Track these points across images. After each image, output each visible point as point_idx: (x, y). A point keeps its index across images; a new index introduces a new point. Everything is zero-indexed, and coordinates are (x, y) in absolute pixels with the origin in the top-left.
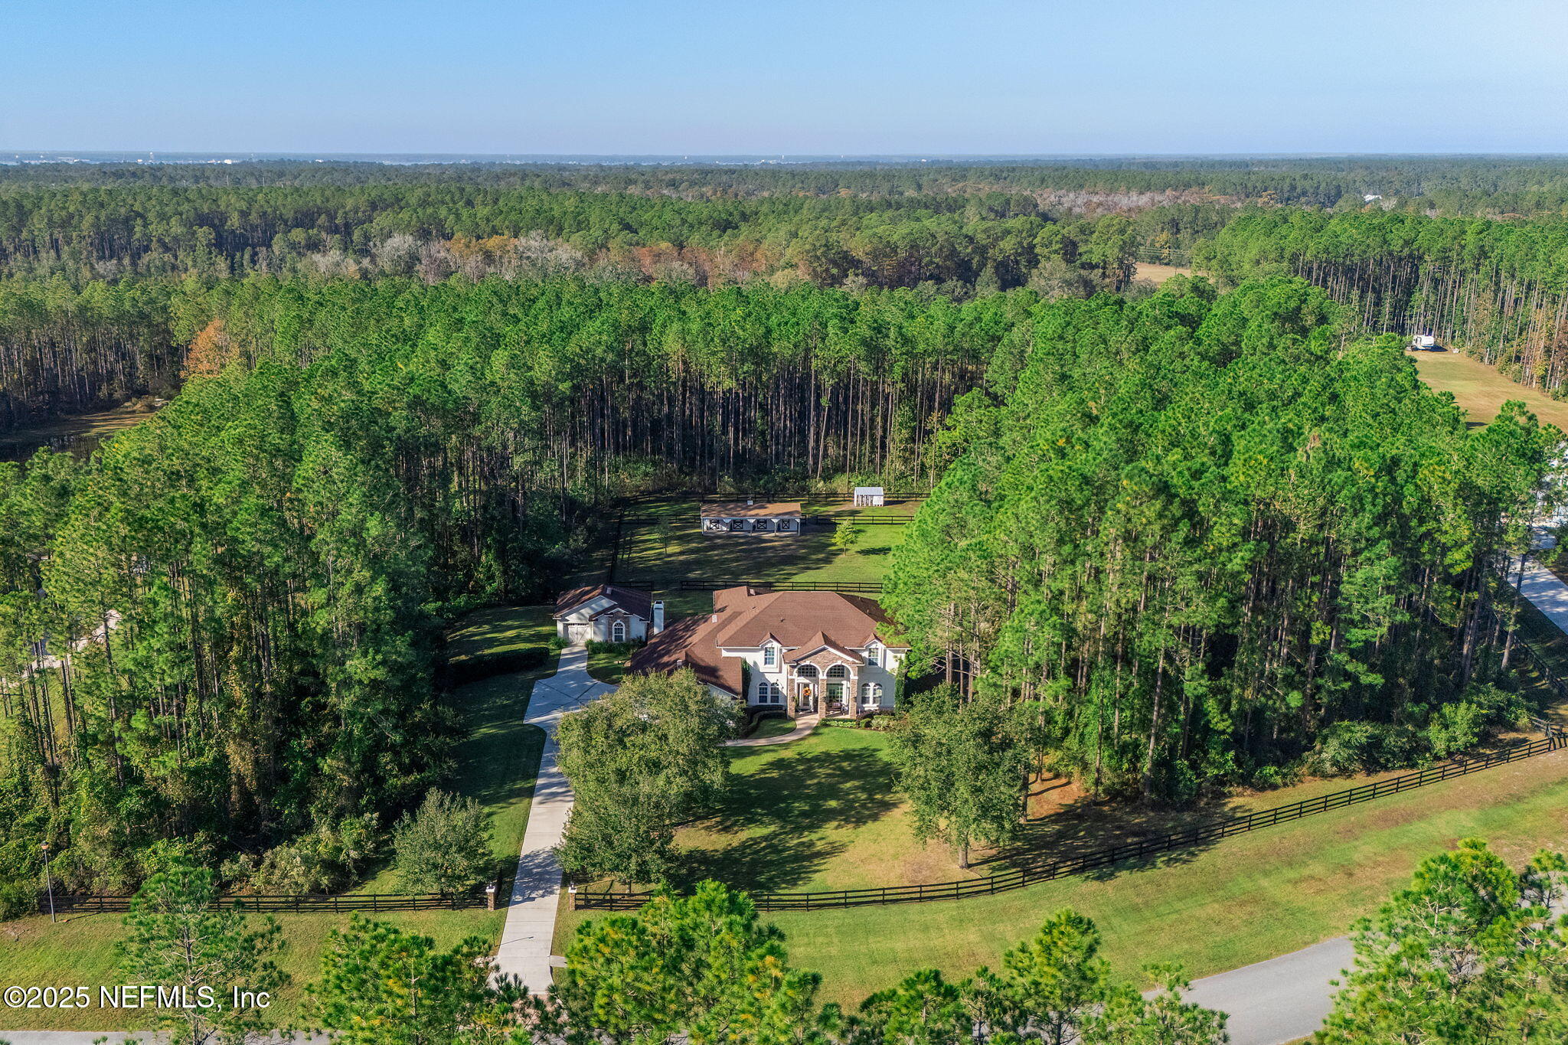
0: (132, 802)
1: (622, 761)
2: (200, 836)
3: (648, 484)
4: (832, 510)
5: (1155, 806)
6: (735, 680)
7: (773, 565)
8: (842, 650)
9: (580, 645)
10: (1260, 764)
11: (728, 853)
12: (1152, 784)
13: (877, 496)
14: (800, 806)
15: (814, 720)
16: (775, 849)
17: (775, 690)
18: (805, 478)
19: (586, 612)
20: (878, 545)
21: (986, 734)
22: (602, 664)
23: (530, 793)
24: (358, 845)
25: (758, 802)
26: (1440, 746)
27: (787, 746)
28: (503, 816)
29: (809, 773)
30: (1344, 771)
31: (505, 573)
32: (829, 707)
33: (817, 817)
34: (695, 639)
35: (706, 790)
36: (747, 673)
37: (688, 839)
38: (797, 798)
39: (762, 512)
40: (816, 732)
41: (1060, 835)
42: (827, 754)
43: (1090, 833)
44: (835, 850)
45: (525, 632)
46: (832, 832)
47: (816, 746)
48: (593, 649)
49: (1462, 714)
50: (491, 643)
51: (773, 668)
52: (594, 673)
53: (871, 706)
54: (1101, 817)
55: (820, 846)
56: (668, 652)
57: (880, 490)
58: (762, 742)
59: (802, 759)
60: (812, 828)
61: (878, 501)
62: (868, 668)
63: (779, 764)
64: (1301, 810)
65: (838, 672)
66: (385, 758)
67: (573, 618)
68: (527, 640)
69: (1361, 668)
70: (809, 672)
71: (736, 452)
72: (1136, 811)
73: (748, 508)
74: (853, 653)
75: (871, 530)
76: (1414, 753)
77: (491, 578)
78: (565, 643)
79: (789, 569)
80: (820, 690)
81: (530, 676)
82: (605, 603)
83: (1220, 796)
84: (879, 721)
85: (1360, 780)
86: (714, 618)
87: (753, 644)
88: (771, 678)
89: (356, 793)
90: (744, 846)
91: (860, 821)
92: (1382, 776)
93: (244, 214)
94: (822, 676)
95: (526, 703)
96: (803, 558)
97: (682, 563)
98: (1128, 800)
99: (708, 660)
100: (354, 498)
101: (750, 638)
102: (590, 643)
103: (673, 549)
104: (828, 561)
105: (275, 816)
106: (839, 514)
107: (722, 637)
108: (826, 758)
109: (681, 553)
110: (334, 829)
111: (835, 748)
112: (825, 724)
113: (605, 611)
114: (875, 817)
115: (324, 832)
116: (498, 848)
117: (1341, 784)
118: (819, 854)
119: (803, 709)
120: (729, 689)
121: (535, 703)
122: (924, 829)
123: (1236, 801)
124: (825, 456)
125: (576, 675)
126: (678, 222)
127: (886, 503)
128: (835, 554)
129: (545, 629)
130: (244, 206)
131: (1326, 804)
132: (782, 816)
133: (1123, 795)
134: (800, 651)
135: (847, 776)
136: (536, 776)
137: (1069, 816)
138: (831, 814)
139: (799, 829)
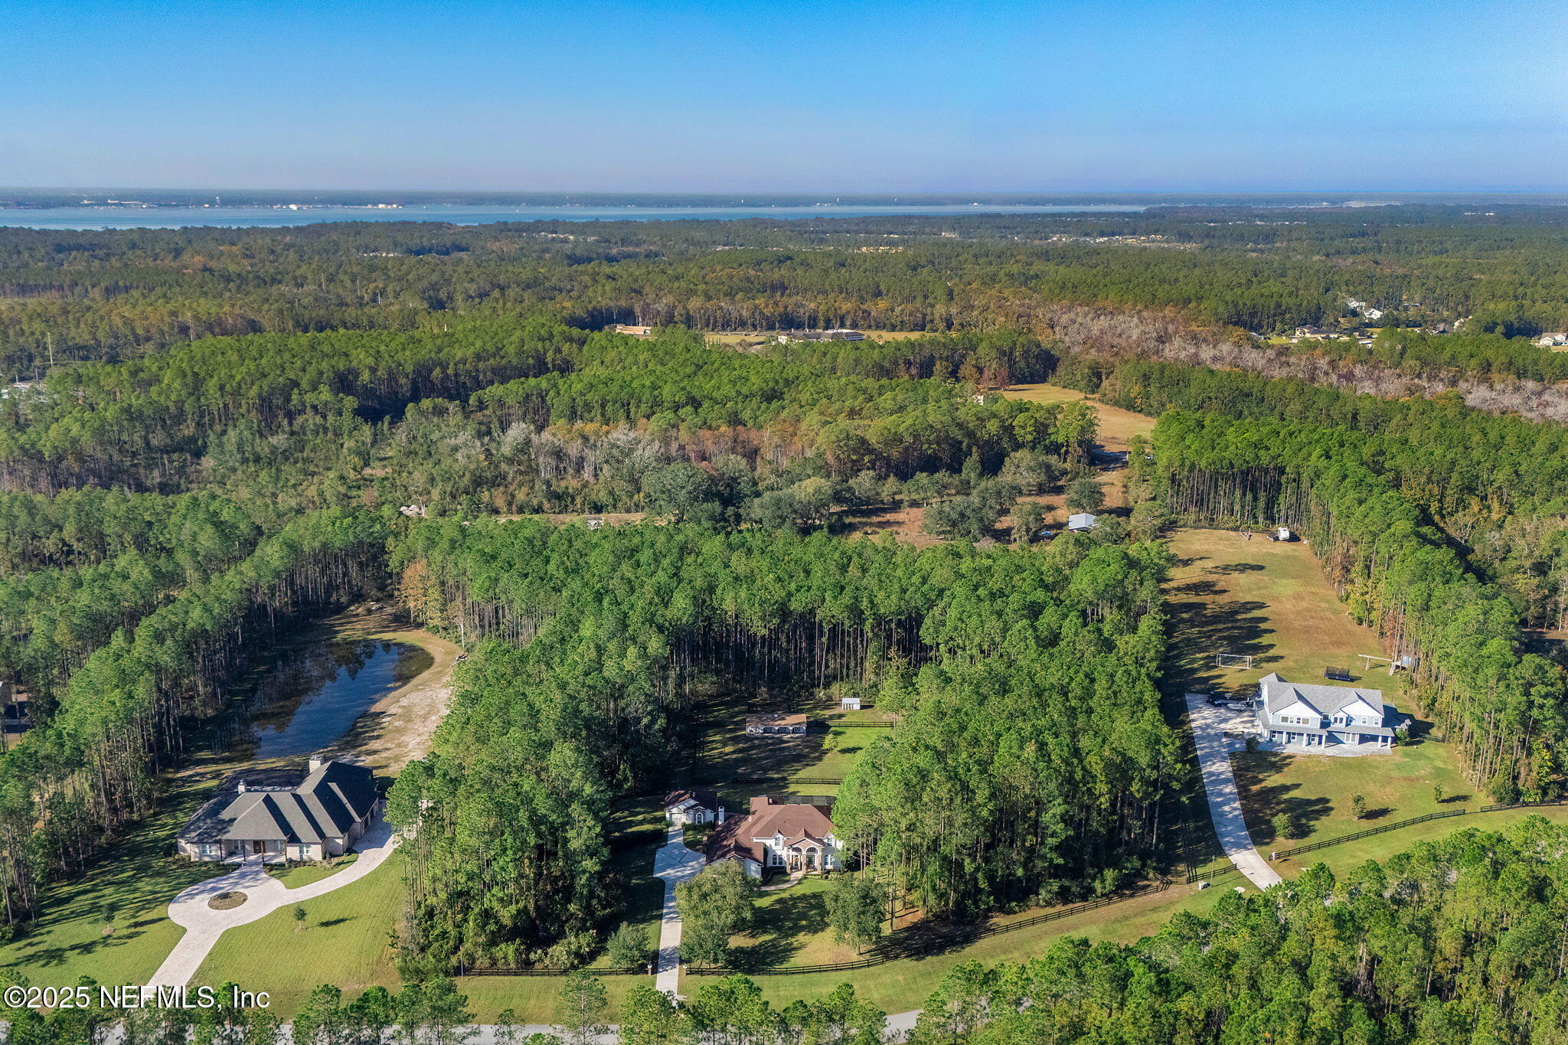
0: (492, 927)
1: (706, 907)
2: (518, 941)
3: (713, 690)
4: (827, 713)
5: (954, 923)
6: (759, 855)
7: (788, 763)
8: (814, 839)
9: (678, 827)
10: (1010, 901)
11: (753, 948)
12: (954, 913)
13: (856, 703)
14: (789, 924)
15: (799, 874)
16: (774, 946)
17: (781, 858)
18: (813, 686)
19: (682, 807)
20: (851, 746)
21: (864, 897)
22: (691, 838)
23: (660, 917)
24: (588, 945)
25: (769, 922)
26: (1099, 891)
27: (784, 890)
28: (650, 929)
29: (794, 906)
30: (1049, 904)
31: (634, 777)
32: (808, 867)
33: (796, 930)
34: (739, 831)
35: (744, 920)
36: (766, 851)
37: (736, 941)
38: (788, 920)
39: (782, 722)
40: (800, 882)
41: (907, 938)
42: (804, 895)
43: (921, 937)
44: (802, 946)
45: (649, 816)
46: (802, 937)
47: (799, 891)
48: (686, 828)
49: (1110, 874)
50: (631, 824)
51: (780, 847)
52: (688, 844)
53: (829, 867)
54: (929, 929)
55: (795, 944)
56: (726, 838)
57: (858, 700)
58: (773, 888)
59: (792, 898)
60: (793, 935)
61: (857, 707)
62: (827, 848)
63: (780, 901)
64: (1033, 922)
65: (813, 850)
66: (594, 902)
67: (675, 810)
68: (650, 822)
69: (1054, 856)
70: (798, 850)
71: (770, 661)
72: (946, 926)
73: (774, 720)
74: (820, 841)
75: (849, 731)
76: (1087, 894)
77: (626, 779)
78: (670, 824)
79: (797, 766)
80: (803, 859)
81: (653, 846)
82: (692, 802)
83: (987, 917)
84: (832, 875)
85: (1059, 908)
86: (750, 818)
87: (769, 835)
88: (779, 853)
89: (584, 921)
90: (761, 945)
91: (815, 932)
92: (1071, 906)
93: (373, 370)
94: (804, 852)
95: (652, 864)
96: (806, 756)
97: (735, 760)
98: (943, 920)
99: (747, 845)
100: (579, 774)
101: (767, 832)
102: (684, 825)
103: (729, 749)
104: (819, 759)
105: (547, 930)
106: (831, 717)
107: (754, 830)
108: (804, 897)
109: (733, 752)
110: (577, 936)
111: (808, 892)
112: (805, 878)
113: (692, 807)
114: (822, 930)
115: (573, 939)
116: (650, 947)
117: (1049, 910)
118: (795, 949)
119: (795, 868)
120: (756, 860)
121: (658, 864)
122: (840, 939)
123: (995, 920)
124: (827, 667)
125: (676, 846)
126: (734, 394)
127: (863, 707)
128: (825, 752)
129: (659, 814)
130: (370, 361)
131: (1046, 918)
132: (779, 929)
133: (940, 917)
134: (793, 839)
135: (813, 907)
136: (662, 908)
137: (914, 928)
138: (802, 928)
139: (787, 936)
